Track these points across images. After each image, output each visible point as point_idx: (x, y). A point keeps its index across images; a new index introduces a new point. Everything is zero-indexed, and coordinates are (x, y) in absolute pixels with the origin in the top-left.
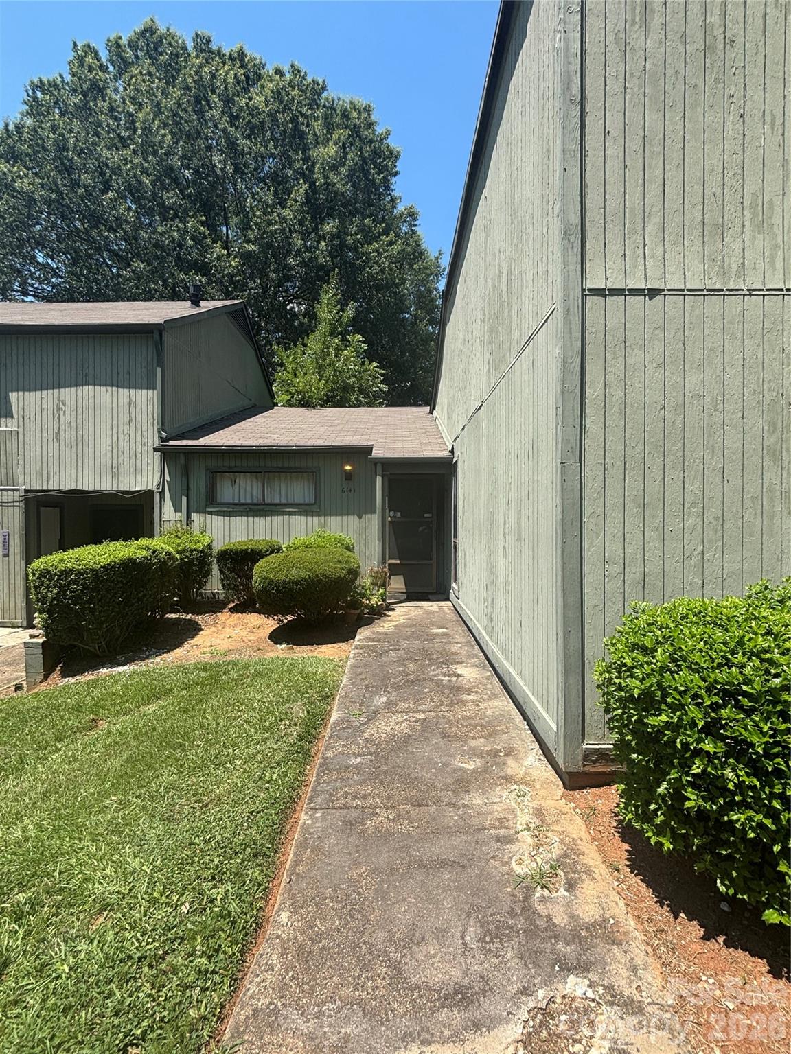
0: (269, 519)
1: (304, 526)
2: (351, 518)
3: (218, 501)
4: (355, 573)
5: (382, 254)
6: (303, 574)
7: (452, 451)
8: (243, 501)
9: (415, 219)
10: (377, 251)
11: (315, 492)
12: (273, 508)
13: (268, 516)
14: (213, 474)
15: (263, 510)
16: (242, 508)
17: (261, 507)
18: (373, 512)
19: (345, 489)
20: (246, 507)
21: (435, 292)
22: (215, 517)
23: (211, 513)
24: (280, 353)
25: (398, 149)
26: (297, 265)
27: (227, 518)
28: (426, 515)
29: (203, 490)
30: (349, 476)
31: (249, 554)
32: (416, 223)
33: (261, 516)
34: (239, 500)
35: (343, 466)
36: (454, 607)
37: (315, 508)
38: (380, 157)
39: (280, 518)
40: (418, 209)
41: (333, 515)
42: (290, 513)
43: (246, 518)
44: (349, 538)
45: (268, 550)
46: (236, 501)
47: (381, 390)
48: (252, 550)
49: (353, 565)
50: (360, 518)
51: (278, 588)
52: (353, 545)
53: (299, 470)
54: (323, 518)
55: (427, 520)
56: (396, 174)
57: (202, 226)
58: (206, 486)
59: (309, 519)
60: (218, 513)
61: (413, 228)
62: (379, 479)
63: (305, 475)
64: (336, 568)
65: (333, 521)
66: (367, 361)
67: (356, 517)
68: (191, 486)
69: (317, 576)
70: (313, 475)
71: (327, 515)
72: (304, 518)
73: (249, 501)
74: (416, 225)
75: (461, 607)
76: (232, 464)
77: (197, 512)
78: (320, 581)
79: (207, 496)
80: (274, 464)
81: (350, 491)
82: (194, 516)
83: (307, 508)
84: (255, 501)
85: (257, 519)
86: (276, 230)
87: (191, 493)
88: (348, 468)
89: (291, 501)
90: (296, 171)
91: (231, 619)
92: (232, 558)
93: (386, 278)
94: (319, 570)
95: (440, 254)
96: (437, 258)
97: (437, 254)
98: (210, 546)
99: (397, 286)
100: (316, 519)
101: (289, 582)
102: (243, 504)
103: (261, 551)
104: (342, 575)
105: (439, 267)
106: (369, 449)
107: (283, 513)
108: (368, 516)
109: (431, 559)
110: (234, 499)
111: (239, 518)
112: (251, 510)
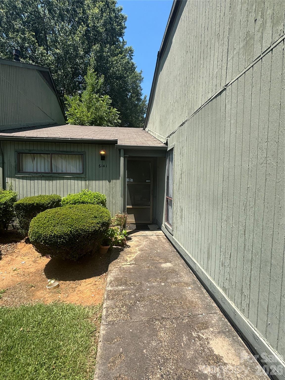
0: (54, 182)
1: (76, 186)
2: (104, 182)
3: (24, 171)
4: (106, 225)
5: (118, 63)
6: (66, 230)
7: (166, 144)
8: (39, 171)
9: (132, 53)
10: (116, 60)
11: (83, 167)
12: (57, 175)
13: (54, 180)
14: (20, 155)
15: (51, 177)
16: (38, 175)
17: (50, 175)
18: (117, 178)
19: (101, 165)
20: (40, 174)
21: (139, 88)
22: (21, 180)
23: (19, 178)
24: (69, 98)
25: (126, 16)
26: (81, 64)
27: (29, 181)
28: (147, 181)
29: (13, 164)
30: (103, 158)
31: (35, 206)
32: (133, 54)
33: (49, 180)
34: (37, 170)
35: (99, 152)
36: (166, 236)
37: (83, 176)
38: (118, 18)
39: (62, 181)
40: (133, 48)
41: (94, 180)
42: (68, 179)
43: (40, 181)
44: (103, 195)
45: (49, 203)
46: (35, 171)
47: (118, 122)
48: (37, 204)
49: (106, 219)
50: (110, 182)
51: (45, 241)
52: (105, 200)
53: (73, 153)
54: (88, 182)
55: (148, 183)
56: (125, 28)
57: (33, 37)
58: (15, 162)
59: (80, 182)
60: (23, 178)
61: (131, 57)
62: (122, 159)
63: (77, 156)
64: (93, 223)
65: (94, 183)
66: (112, 108)
67: (107, 181)
68: (6, 161)
69: (77, 231)
70: (82, 156)
71: (90, 180)
72: (76, 182)
73: (43, 171)
74: (132, 56)
75: (173, 239)
76: (31, 148)
77: (9, 177)
78: (79, 235)
79: (15, 168)
80: (58, 149)
81: (104, 166)
82: (8, 180)
83: (78, 176)
84: (47, 171)
85: (47, 182)
86: (70, 44)
87: (6, 165)
88: (103, 153)
89: (68, 172)
90: (79, 19)
91: (25, 249)
92: (24, 209)
93: (120, 73)
94: (79, 226)
95: (141, 72)
96: (140, 73)
97: (140, 72)
98: (13, 200)
99: (125, 78)
100: (83, 182)
101: (54, 237)
102: (39, 173)
103: (43, 204)
104: (97, 228)
105: (141, 77)
106: (115, 142)
107: (63, 179)
108: (114, 181)
109: (150, 205)
110: (33, 170)
111: (36, 181)
112: (43, 176)
